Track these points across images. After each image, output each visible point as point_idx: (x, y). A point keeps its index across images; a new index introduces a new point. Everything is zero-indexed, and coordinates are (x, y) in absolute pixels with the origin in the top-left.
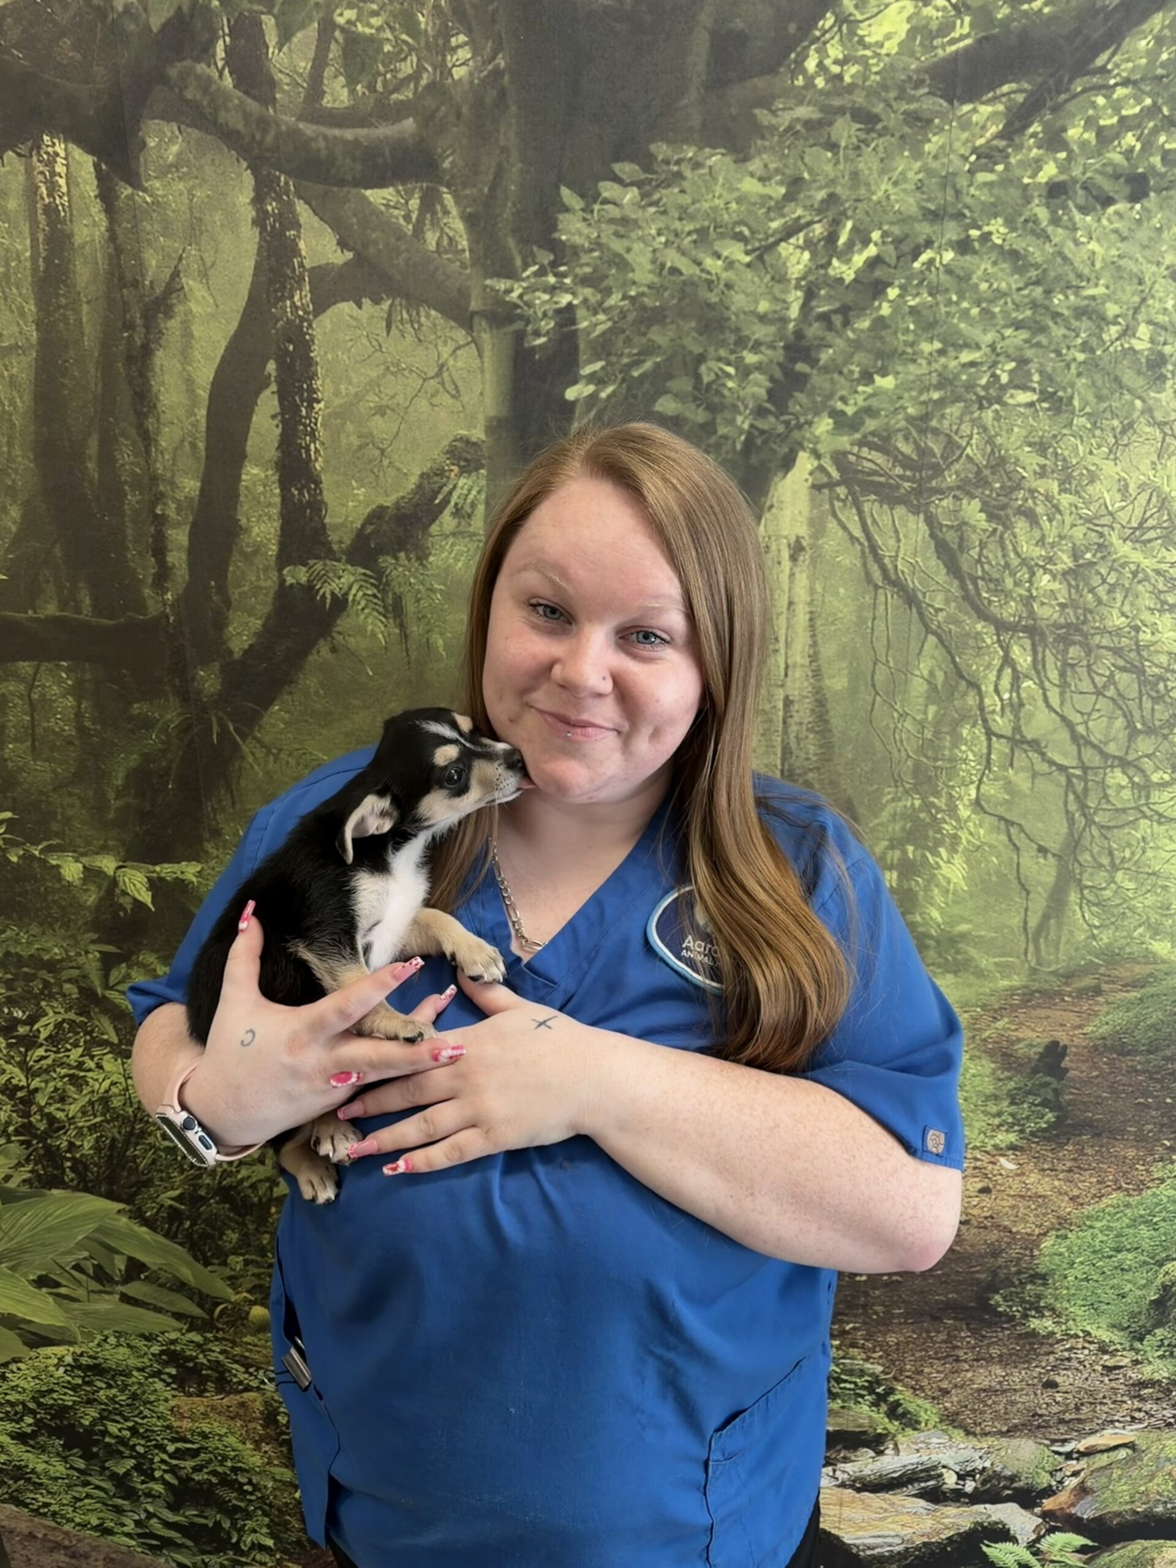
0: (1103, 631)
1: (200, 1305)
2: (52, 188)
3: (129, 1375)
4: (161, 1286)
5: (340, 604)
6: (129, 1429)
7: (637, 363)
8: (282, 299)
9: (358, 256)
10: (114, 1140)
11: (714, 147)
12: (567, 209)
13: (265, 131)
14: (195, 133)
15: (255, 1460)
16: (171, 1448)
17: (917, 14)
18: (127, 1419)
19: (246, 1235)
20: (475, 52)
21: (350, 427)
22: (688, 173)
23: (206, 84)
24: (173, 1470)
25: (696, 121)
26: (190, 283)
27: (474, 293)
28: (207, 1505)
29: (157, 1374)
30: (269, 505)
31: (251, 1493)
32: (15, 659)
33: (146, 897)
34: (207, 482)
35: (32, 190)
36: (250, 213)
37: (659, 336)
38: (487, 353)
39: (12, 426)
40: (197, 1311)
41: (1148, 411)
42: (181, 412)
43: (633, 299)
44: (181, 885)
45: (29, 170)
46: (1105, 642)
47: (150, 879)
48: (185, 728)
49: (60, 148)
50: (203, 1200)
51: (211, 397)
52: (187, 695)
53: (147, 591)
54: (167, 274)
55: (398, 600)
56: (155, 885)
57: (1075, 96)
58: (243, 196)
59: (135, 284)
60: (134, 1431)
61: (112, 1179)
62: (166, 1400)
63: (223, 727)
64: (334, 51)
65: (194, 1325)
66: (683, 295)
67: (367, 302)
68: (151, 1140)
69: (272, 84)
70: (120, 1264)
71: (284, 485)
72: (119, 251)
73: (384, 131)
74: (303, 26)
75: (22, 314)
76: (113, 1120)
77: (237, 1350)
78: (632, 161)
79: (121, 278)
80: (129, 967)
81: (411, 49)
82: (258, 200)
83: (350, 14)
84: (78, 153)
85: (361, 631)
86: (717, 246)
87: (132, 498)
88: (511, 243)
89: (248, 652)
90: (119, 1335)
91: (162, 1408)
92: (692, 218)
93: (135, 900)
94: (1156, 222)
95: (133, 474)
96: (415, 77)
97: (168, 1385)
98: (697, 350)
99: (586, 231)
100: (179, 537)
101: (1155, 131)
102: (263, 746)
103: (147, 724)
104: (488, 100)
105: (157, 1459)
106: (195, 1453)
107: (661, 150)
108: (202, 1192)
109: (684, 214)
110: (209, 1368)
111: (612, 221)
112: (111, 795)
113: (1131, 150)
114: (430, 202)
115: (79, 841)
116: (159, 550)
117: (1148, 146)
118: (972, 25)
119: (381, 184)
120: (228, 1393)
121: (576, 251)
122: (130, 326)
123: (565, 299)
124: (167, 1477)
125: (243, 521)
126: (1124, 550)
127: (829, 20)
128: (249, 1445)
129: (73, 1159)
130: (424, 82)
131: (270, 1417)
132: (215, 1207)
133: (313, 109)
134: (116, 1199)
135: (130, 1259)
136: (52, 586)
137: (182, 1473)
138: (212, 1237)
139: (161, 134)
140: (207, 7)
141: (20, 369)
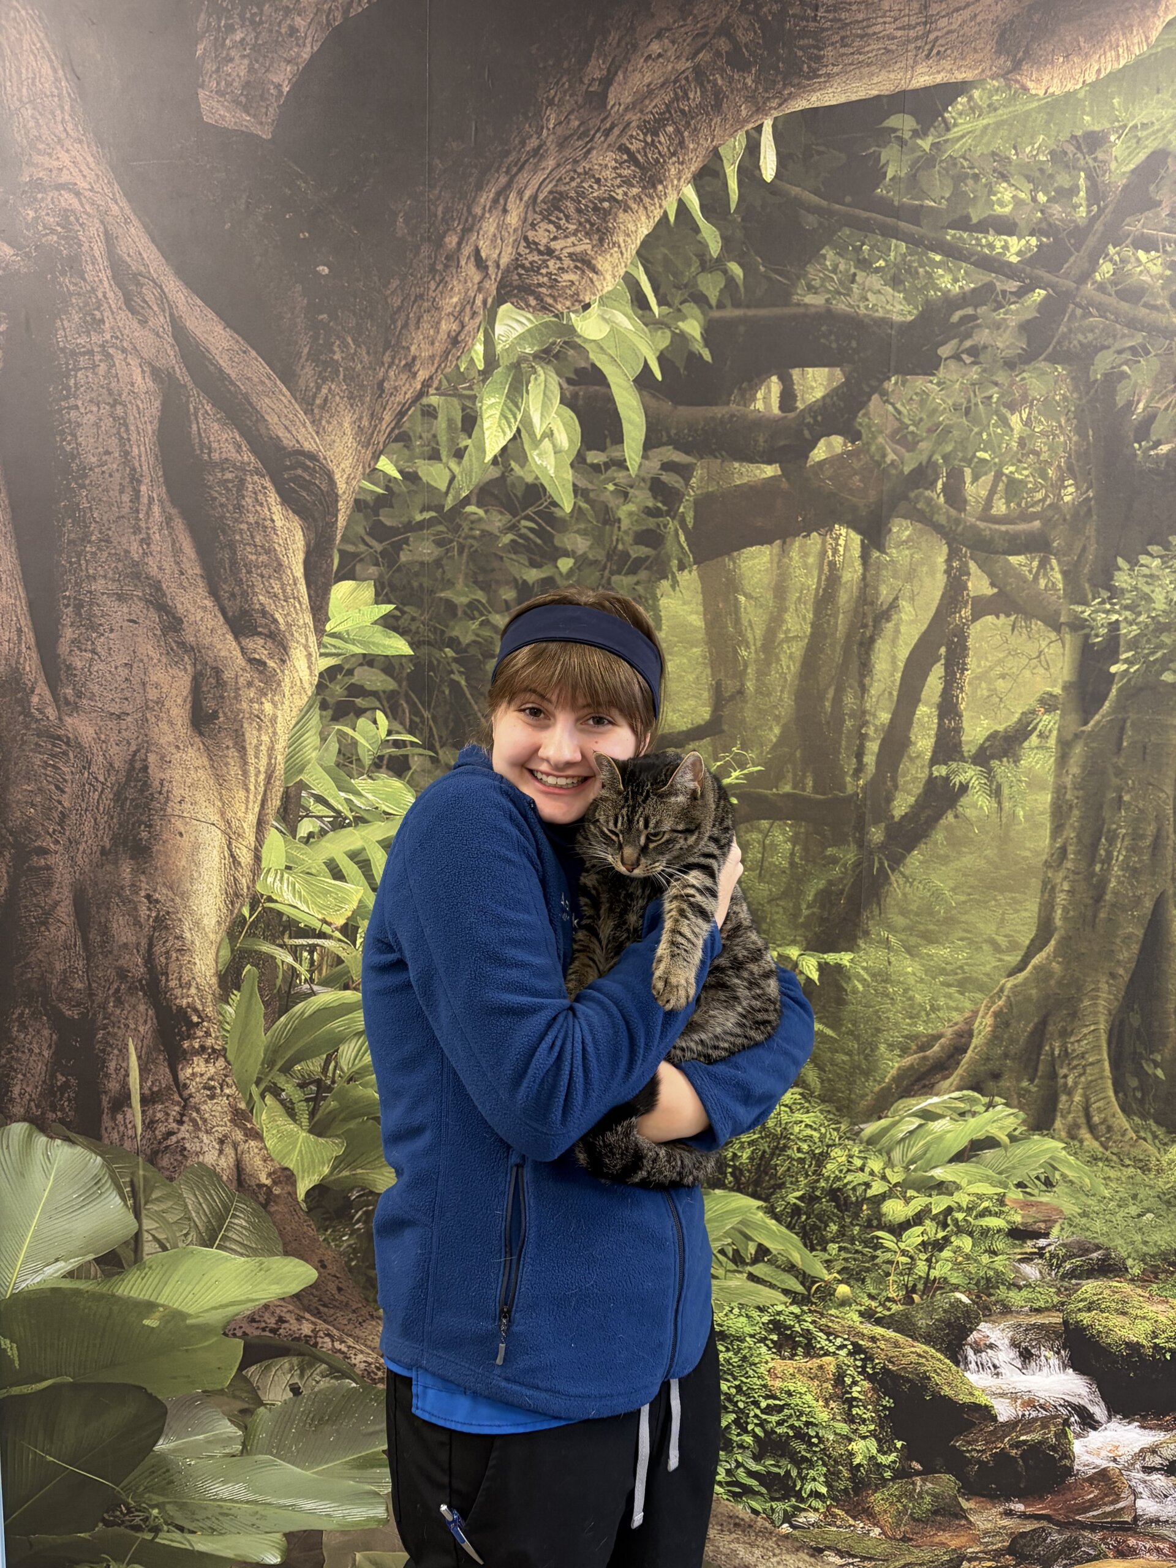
1: (802, 1283)
2: (835, 551)
3: (743, 1341)
4: (778, 1267)
5: (964, 788)
6: (736, 1387)
7: (1153, 653)
8: (955, 613)
9: (1000, 590)
10: (764, 1152)
12: (1119, 569)
13: (958, 525)
14: (919, 526)
15: (823, 1416)
16: (763, 1404)
18: (735, 1379)
19: (843, 1227)
20: (1077, 489)
21: (984, 685)
23: (929, 501)
24: (762, 1424)
26: (903, 603)
27: (1063, 613)
28: (782, 1456)
29: (763, 1340)
30: (930, 729)
31: (817, 1445)
32: (759, 819)
33: (815, 976)
34: (895, 715)
35: (823, 553)
36: (944, 567)
37: (1166, 639)
38: (1067, 646)
39: (786, 681)
40: (800, 1288)
42: (886, 674)
43: (1153, 618)
44: (839, 967)
45: (824, 542)
47: (819, 964)
48: (858, 864)
49: (843, 531)
50: (818, 1199)
51: (906, 666)
52: (861, 844)
53: (848, 779)
54: (891, 598)
55: (999, 786)
56: (823, 968)
58: (941, 559)
59: (872, 603)
60: (739, 1388)
61: (757, 1183)
62: (767, 1362)
63: (881, 863)
64: (1001, 486)
65: (796, 1299)
67: (1002, 616)
68: (789, 1152)
69: (965, 501)
70: (752, 1249)
71: (941, 717)
72: (866, 586)
73: (1023, 527)
74: (986, 474)
75: (804, 619)
76: (767, 1136)
77: (824, 1321)
78: (1158, 544)
79: (865, 600)
81: (1042, 486)
82: (949, 561)
84: (853, 534)
85: (974, 806)
87: (849, 723)
88: (1087, 586)
89: (903, 817)
90: (742, 1306)
91: (762, 1369)
93: (808, 978)
95: (852, 709)
96: (1043, 500)
97: (770, 1349)
99: (1129, 581)
100: (873, 747)
102: (904, 876)
103: (834, 861)
104: (1082, 513)
105: (752, 1414)
106: (779, 1409)
108: (818, 1193)
110: (802, 1336)
111: (1145, 576)
112: (804, 906)
114: (1044, 563)
115: (778, 937)
116: (860, 755)
119: (1018, 553)
120: (812, 1357)
121: (1123, 591)
122: (865, 626)
123: (1114, 617)
124: (758, 1430)
125: (913, 738)
128: (821, 1403)
129: (734, 1167)
130: (1048, 503)
131: (839, 1379)
132: (825, 1204)
133: (986, 515)
134: (758, 1197)
135: (760, 1245)
136: (790, 774)
137: (768, 1427)
138: (819, 1228)
139: (901, 525)
140: (936, 463)
141: (797, 649)
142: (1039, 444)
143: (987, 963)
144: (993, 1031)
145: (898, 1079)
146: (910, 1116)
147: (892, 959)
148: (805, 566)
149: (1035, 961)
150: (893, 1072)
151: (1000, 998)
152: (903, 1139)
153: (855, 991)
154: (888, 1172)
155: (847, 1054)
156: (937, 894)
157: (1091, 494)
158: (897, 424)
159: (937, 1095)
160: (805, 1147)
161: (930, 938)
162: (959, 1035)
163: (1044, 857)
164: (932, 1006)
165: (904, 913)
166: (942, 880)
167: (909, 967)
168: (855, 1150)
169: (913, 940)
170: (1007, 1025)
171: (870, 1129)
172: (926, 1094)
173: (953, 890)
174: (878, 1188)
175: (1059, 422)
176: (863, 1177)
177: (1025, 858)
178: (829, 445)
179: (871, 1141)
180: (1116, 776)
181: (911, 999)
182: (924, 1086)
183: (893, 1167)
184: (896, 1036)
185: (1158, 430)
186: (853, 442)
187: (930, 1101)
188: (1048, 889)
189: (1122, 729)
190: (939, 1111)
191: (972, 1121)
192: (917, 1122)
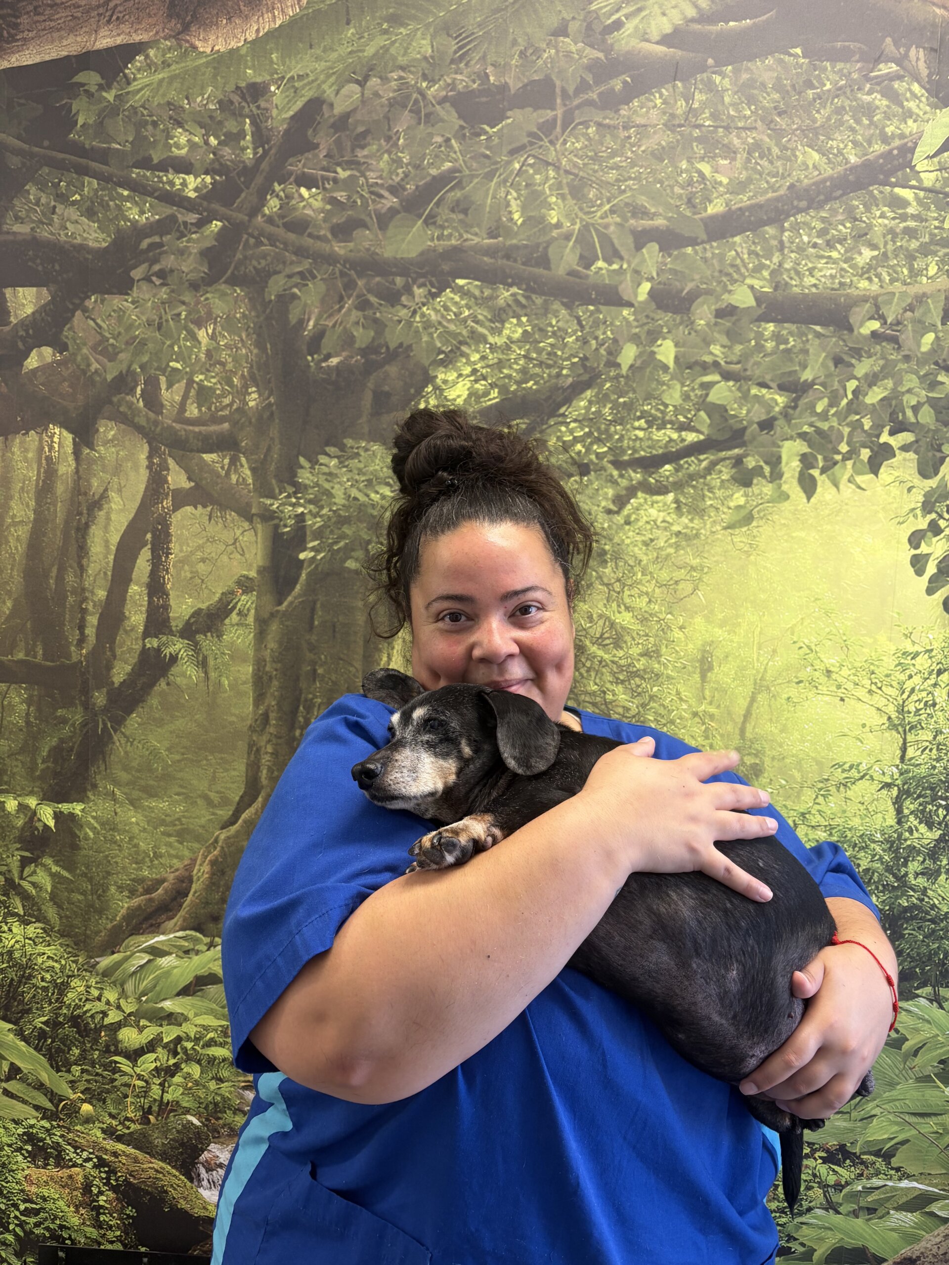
0: (586, 693)
1: (51, 1101)
2: (51, 448)
4: (29, 1085)
5: (174, 659)
7: (336, 543)
8: (158, 503)
9: (197, 485)
10: (12, 980)
11: (375, 441)
12: (302, 467)
13: (156, 426)
14: (123, 426)
15: (75, 1221)
16: (22, 1207)
17: (472, 387)
19: (84, 1051)
20: (260, 395)
21: (186, 567)
22: (362, 453)
23: (130, 405)
24: (21, 1225)
25: (366, 430)
26: (112, 494)
27: (254, 505)
29: (19, 1150)
30: (141, 606)
33: (51, 823)
34: (110, 592)
35: (41, 449)
36: (145, 463)
37: (347, 530)
38: (259, 535)
39: (15, 560)
40: (48, 1105)
41: (600, 577)
42: (101, 556)
43: (334, 511)
44: (72, 816)
45: (41, 440)
46: (587, 699)
47: (55, 812)
48: (84, 724)
49: (57, 430)
50: (61, 1024)
51: (117, 550)
52: (87, 706)
53: (73, 648)
54: (101, 490)
55: (205, 658)
56: (57, 816)
57: (551, 426)
58: (143, 455)
59: (85, 494)
61: (7, 1008)
62: (23, 1170)
63: (105, 724)
64: (193, 393)
65: (46, 1115)
66: (360, 510)
67: (200, 507)
68: (34, 981)
69: (162, 406)
70: (5, 1068)
71: (150, 596)
72: (79, 478)
73: (213, 428)
74: (179, 381)
75: (28, 506)
76: (14, 966)
77: (71, 1136)
78: (335, 446)
79: (79, 491)
80: (36, 866)
81: (229, 393)
82: (150, 458)
83: (201, 377)
84: (65, 433)
85: (184, 675)
86: (377, 488)
87: (71, 599)
88: (274, 481)
89: (122, 684)
91: (20, 1176)
92: (364, 474)
93: (45, 825)
94: (595, 486)
95: (73, 587)
96: (230, 405)
97: (25, 1158)
98: (366, 537)
99: (311, 478)
100: (93, 620)
101: (592, 444)
102: (125, 736)
103: (64, 721)
104: (265, 416)
105: (12, 1215)
106: (36, 1212)
107: (349, 442)
108: (61, 1019)
109: (360, 472)
110: (52, 1148)
111: (324, 474)
112: (39, 761)
113: (580, 452)
114: (234, 461)
115: (18, 788)
116: (82, 627)
117: (588, 450)
118: (499, 393)
119: (211, 452)
120: (63, 1168)
121: (306, 487)
122: (80, 514)
123: (300, 510)
124: (18, 1230)
125: (127, 614)
126: (594, 649)
127: (430, 388)
128: (72, 1209)
130: (235, 407)
131: (87, 1188)
132: (68, 1030)
133: (180, 416)
134: (9, 1021)
135: (12, 1064)
136: (23, 644)
137: (27, 1227)
138: (63, 1052)
139: (106, 426)
140: (134, 372)
141: (23, 532)
142: (224, 356)
143: (202, 817)
144: (211, 878)
145: (128, 918)
146: (139, 951)
147: (118, 810)
148: (26, 460)
149: (245, 816)
150: (123, 912)
151: (215, 848)
152: (134, 973)
153: (86, 838)
154: (122, 1002)
155: (81, 894)
156: (154, 753)
157: (272, 400)
158: (98, 338)
159: (163, 934)
160: (48, 976)
161: (151, 793)
162: (181, 880)
163: (249, 722)
164: (155, 853)
165: (126, 769)
166: (158, 740)
167: (134, 818)
168: (93, 981)
169: (136, 794)
170: (223, 873)
171: (105, 962)
172: (153, 932)
173: (168, 749)
174: (113, 1017)
175: (240, 337)
176: (100, 1006)
177: (233, 723)
178: (40, 355)
179: (107, 974)
180: (310, 651)
181: (136, 846)
182: (152, 925)
183: (126, 998)
184: (124, 879)
185: (327, 344)
186: (61, 353)
187: (156, 939)
188: (254, 750)
189: (313, 610)
190: (165, 948)
191: (196, 959)
192: (146, 957)
